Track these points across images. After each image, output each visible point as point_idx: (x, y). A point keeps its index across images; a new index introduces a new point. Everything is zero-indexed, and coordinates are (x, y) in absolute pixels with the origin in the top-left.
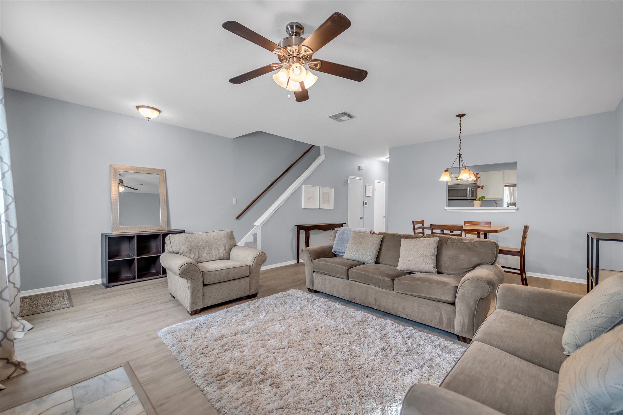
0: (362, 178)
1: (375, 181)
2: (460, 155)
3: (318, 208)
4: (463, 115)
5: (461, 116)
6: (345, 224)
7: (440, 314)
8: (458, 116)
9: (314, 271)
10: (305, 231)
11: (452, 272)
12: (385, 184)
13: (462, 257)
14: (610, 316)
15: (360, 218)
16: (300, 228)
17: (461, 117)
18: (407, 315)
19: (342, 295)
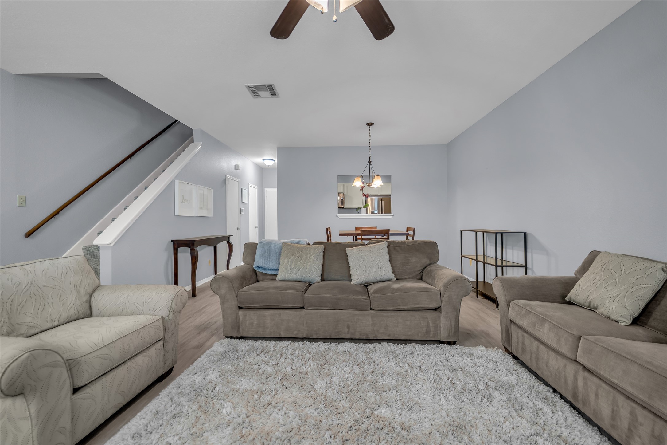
0: (238, 180)
1: (249, 185)
2: (370, 162)
3: (195, 215)
4: (372, 124)
5: (370, 124)
6: (233, 235)
7: (427, 324)
8: (368, 124)
9: (240, 308)
10: (190, 248)
11: (407, 277)
12: (257, 189)
13: (413, 260)
14: (650, 285)
15: (238, 229)
16: (177, 245)
17: (370, 126)
18: (389, 335)
19: (295, 332)
